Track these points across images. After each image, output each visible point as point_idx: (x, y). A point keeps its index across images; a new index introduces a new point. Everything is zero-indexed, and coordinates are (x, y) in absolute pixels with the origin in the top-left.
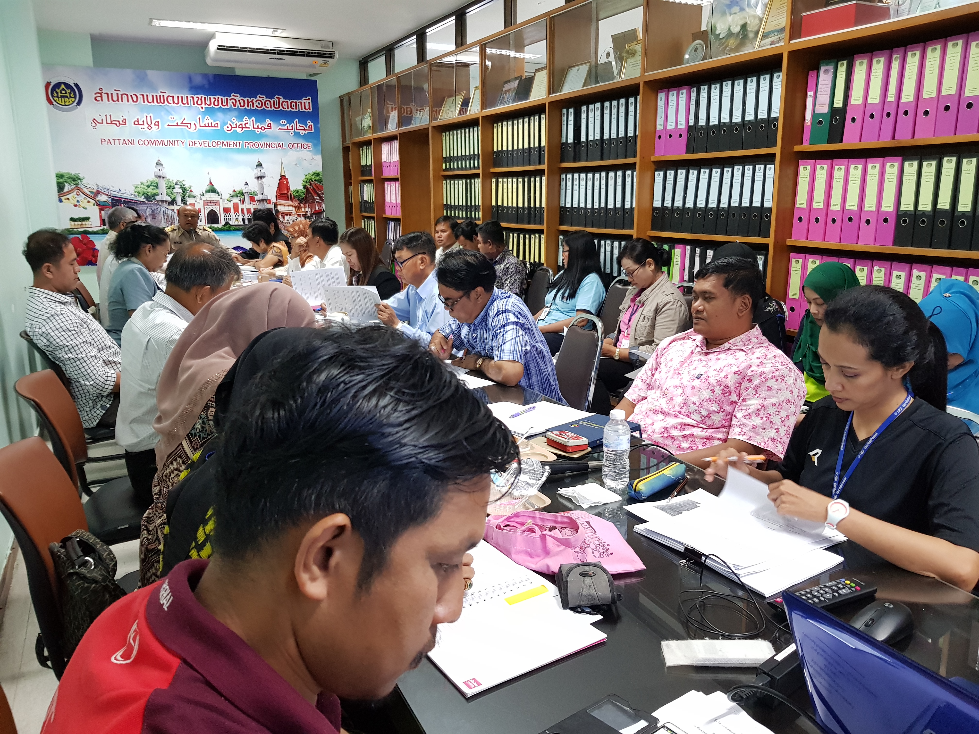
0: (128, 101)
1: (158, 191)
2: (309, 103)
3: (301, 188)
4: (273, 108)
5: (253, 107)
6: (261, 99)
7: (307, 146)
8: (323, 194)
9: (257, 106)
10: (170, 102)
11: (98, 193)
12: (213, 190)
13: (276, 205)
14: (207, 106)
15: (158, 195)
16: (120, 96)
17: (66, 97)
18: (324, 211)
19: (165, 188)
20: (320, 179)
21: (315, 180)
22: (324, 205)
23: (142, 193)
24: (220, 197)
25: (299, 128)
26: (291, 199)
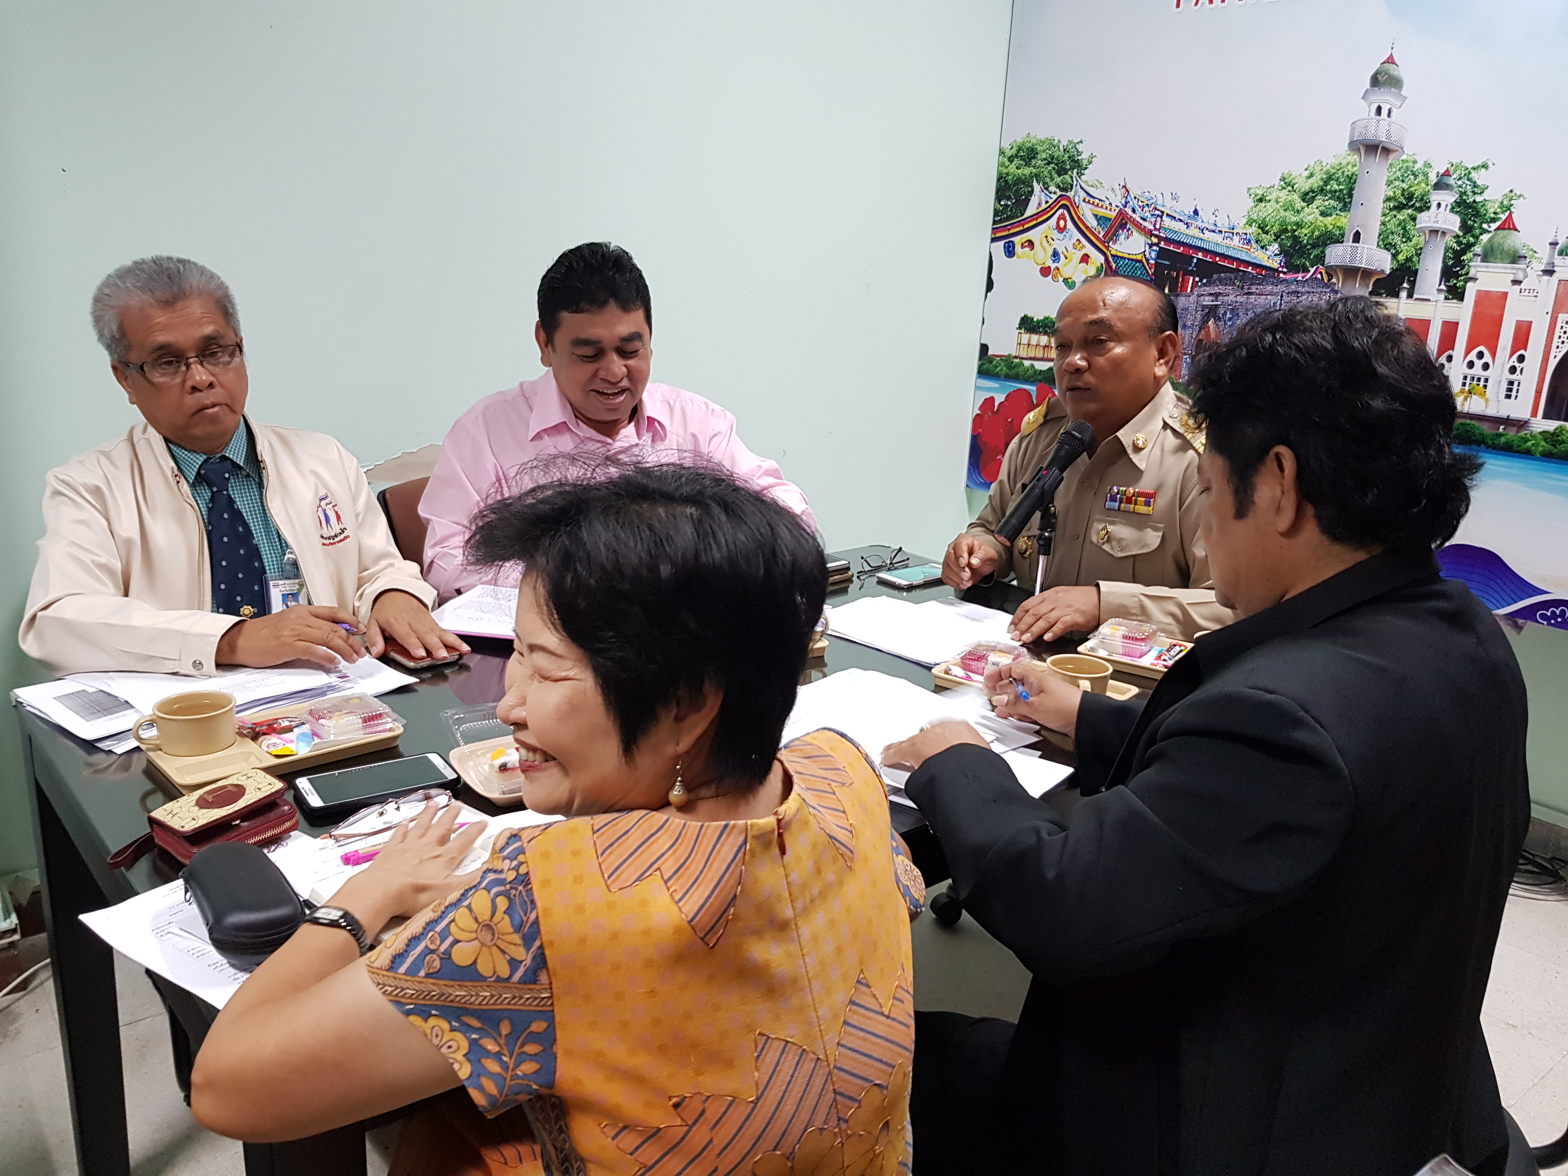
11: (1122, 222)
19: (1379, 207)
23: (1275, 229)
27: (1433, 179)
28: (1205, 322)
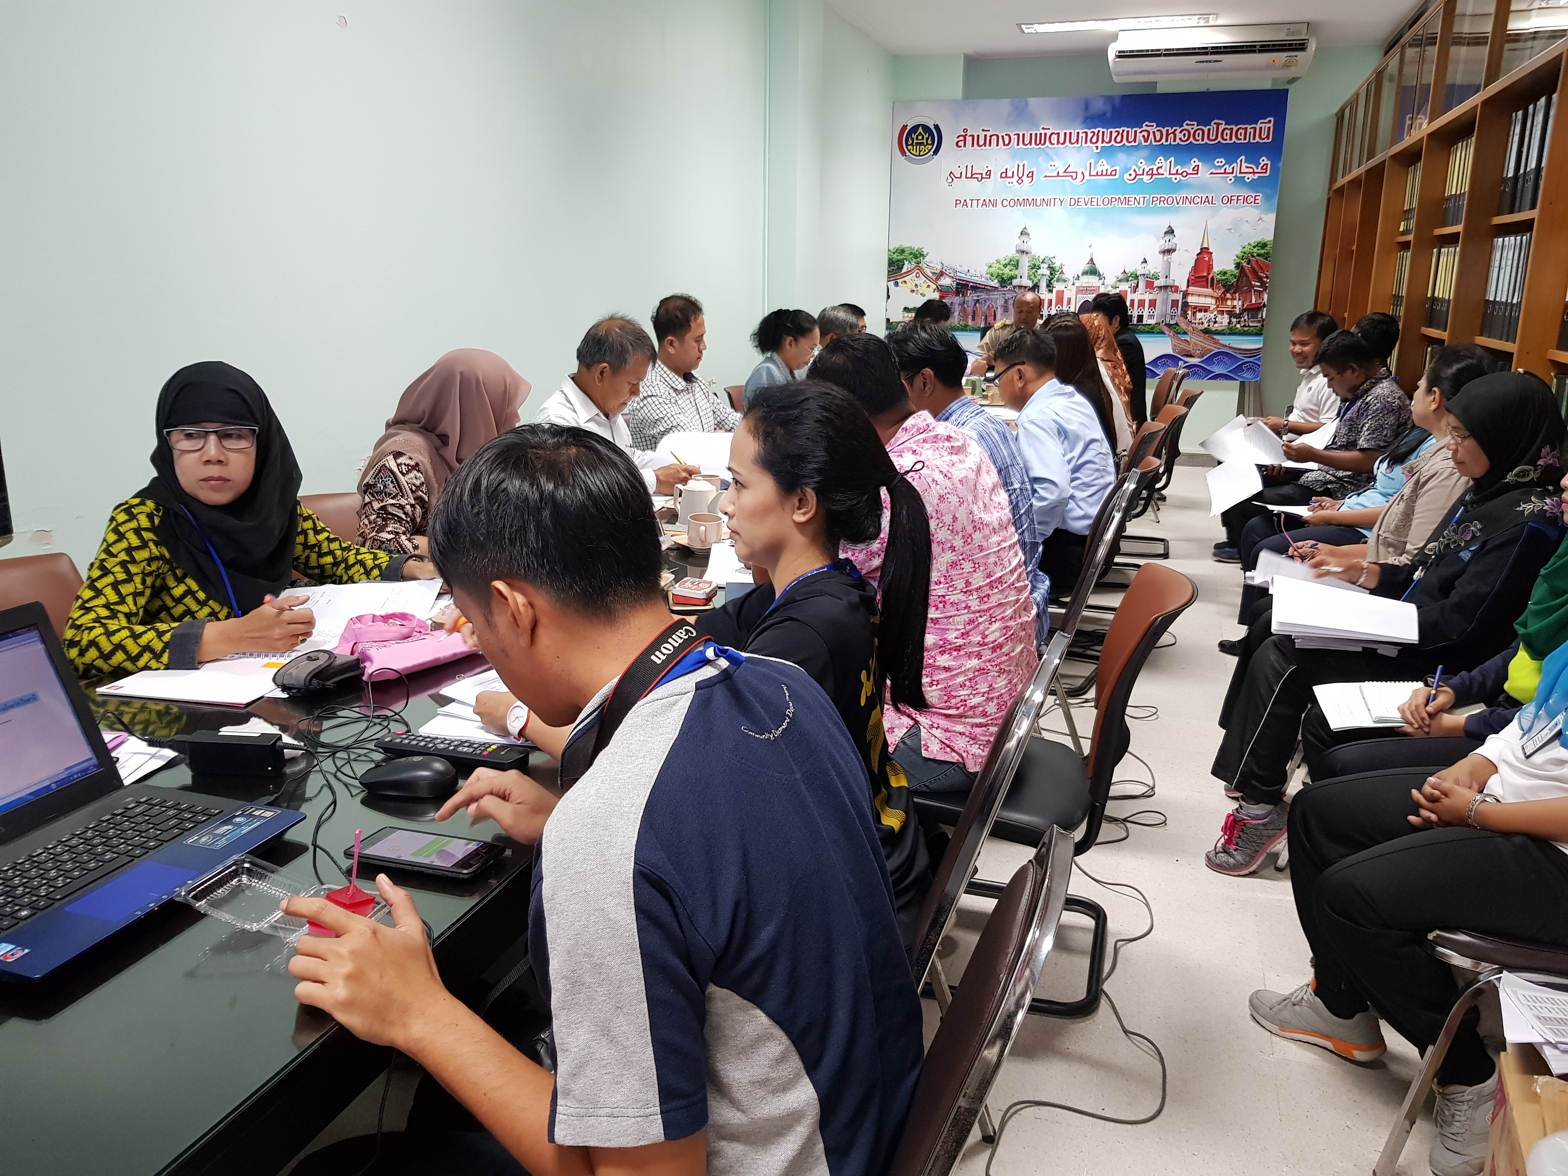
0: (997, 145)
1: (1017, 272)
2: (1269, 128)
3: (1231, 267)
4: (1206, 140)
5: (1175, 141)
6: (1189, 128)
7: (1253, 200)
8: (1267, 277)
9: (1180, 139)
10: (1053, 142)
11: (942, 274)
12: (1092, 271)
13: (1186, 294)
14: (1105, 144)
15: (1016, 278)
16: (988, 138)
17: (922, 144)
18: (1264, 306)
19: (1027, 268)
20: (1267, 253)
21: (1258, 255)
22: (1266, 297)
23: (996, 275)
24: (1101, 281)
25: (1244, 170)
26: (1212, 286)
27: (1041, 261)
28: (975, 305)
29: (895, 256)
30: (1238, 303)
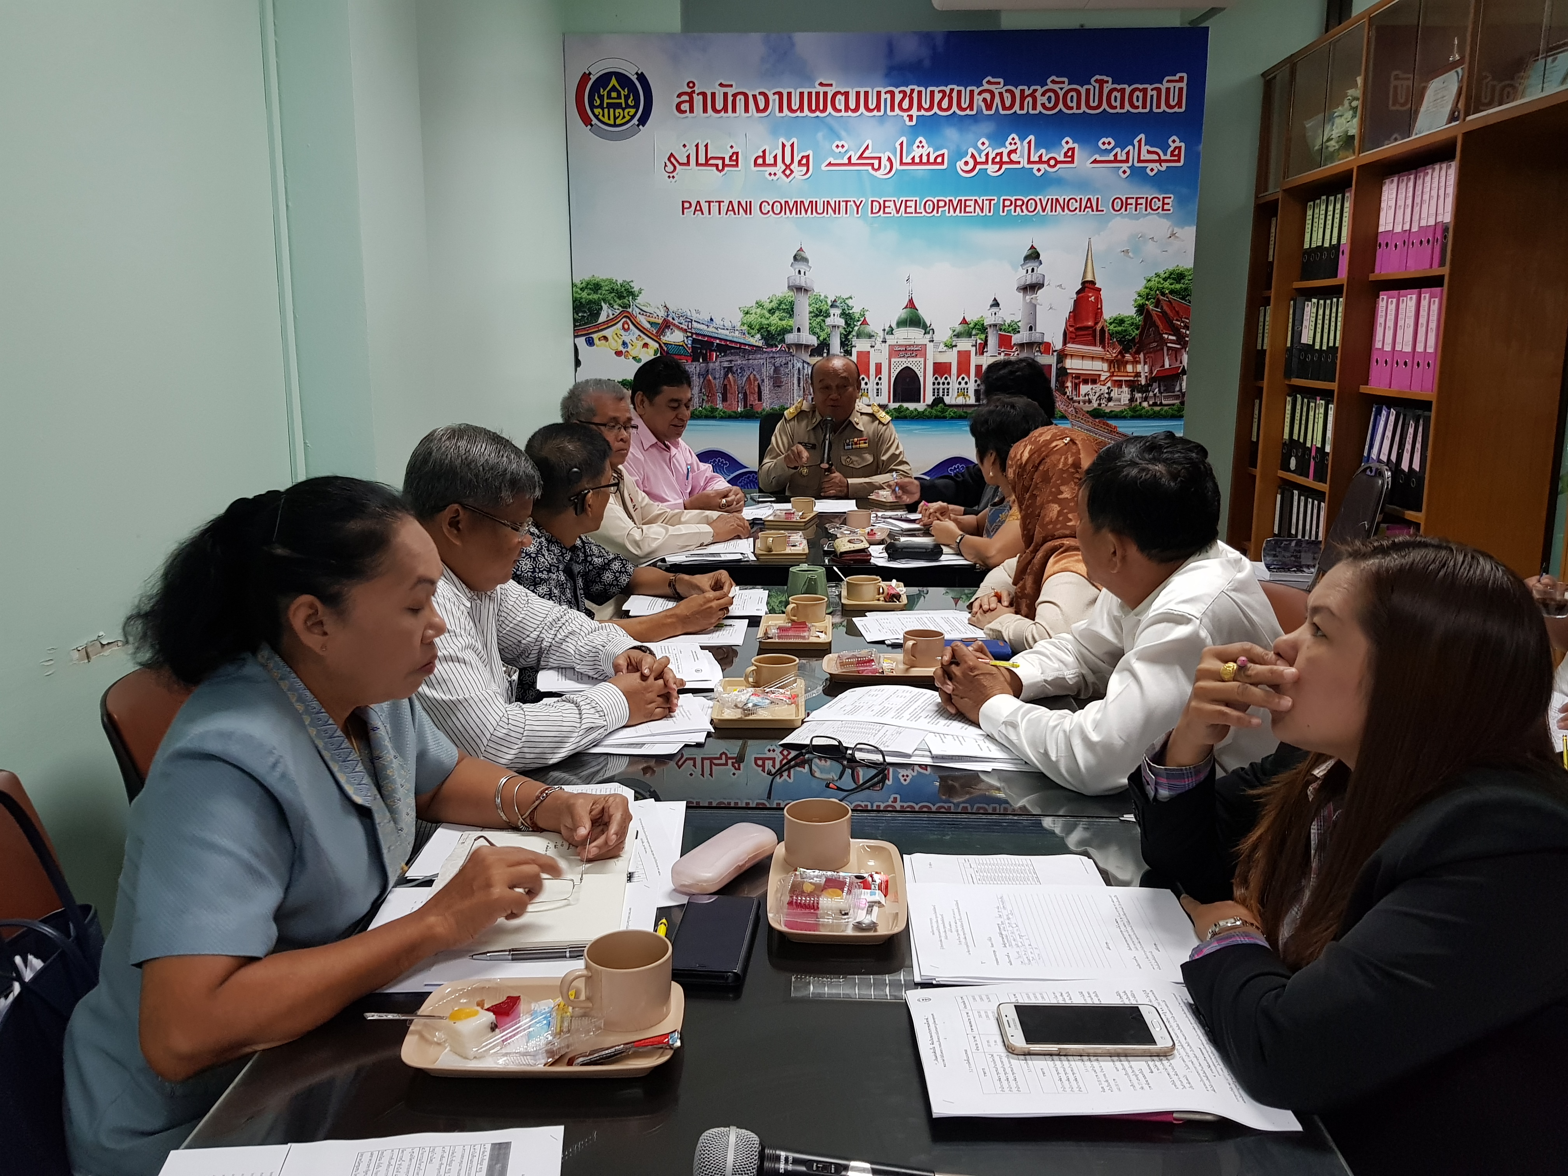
0: (747, 110)
1: (791, 322)
2: (1181, 89)
3: (1129, 311)
4: (1084, 108)
5: (1034, 108)
6: (1056, 87)
7: (1160, 204)
8: (1187, 327)
9: (1043, 105)
10: (838, 107)
11: (666, 325)
12: (913, 320)
13: (1062, 356)
14: (923, 112)
15: (790, 331)
16: (730, 99)
17: (619, 106)
18: (1184, 372)
19: (807, 316)
20: (1186, 289)
21: (1172, 292)
22: (1185, 358)
23: (757, 327)
24: (928, 336)
25: (1145, 156)
26: (1102, 343)
27: (830, 303)
28: (726, 375)
29: (584, 294)
30: (1143, 369)
